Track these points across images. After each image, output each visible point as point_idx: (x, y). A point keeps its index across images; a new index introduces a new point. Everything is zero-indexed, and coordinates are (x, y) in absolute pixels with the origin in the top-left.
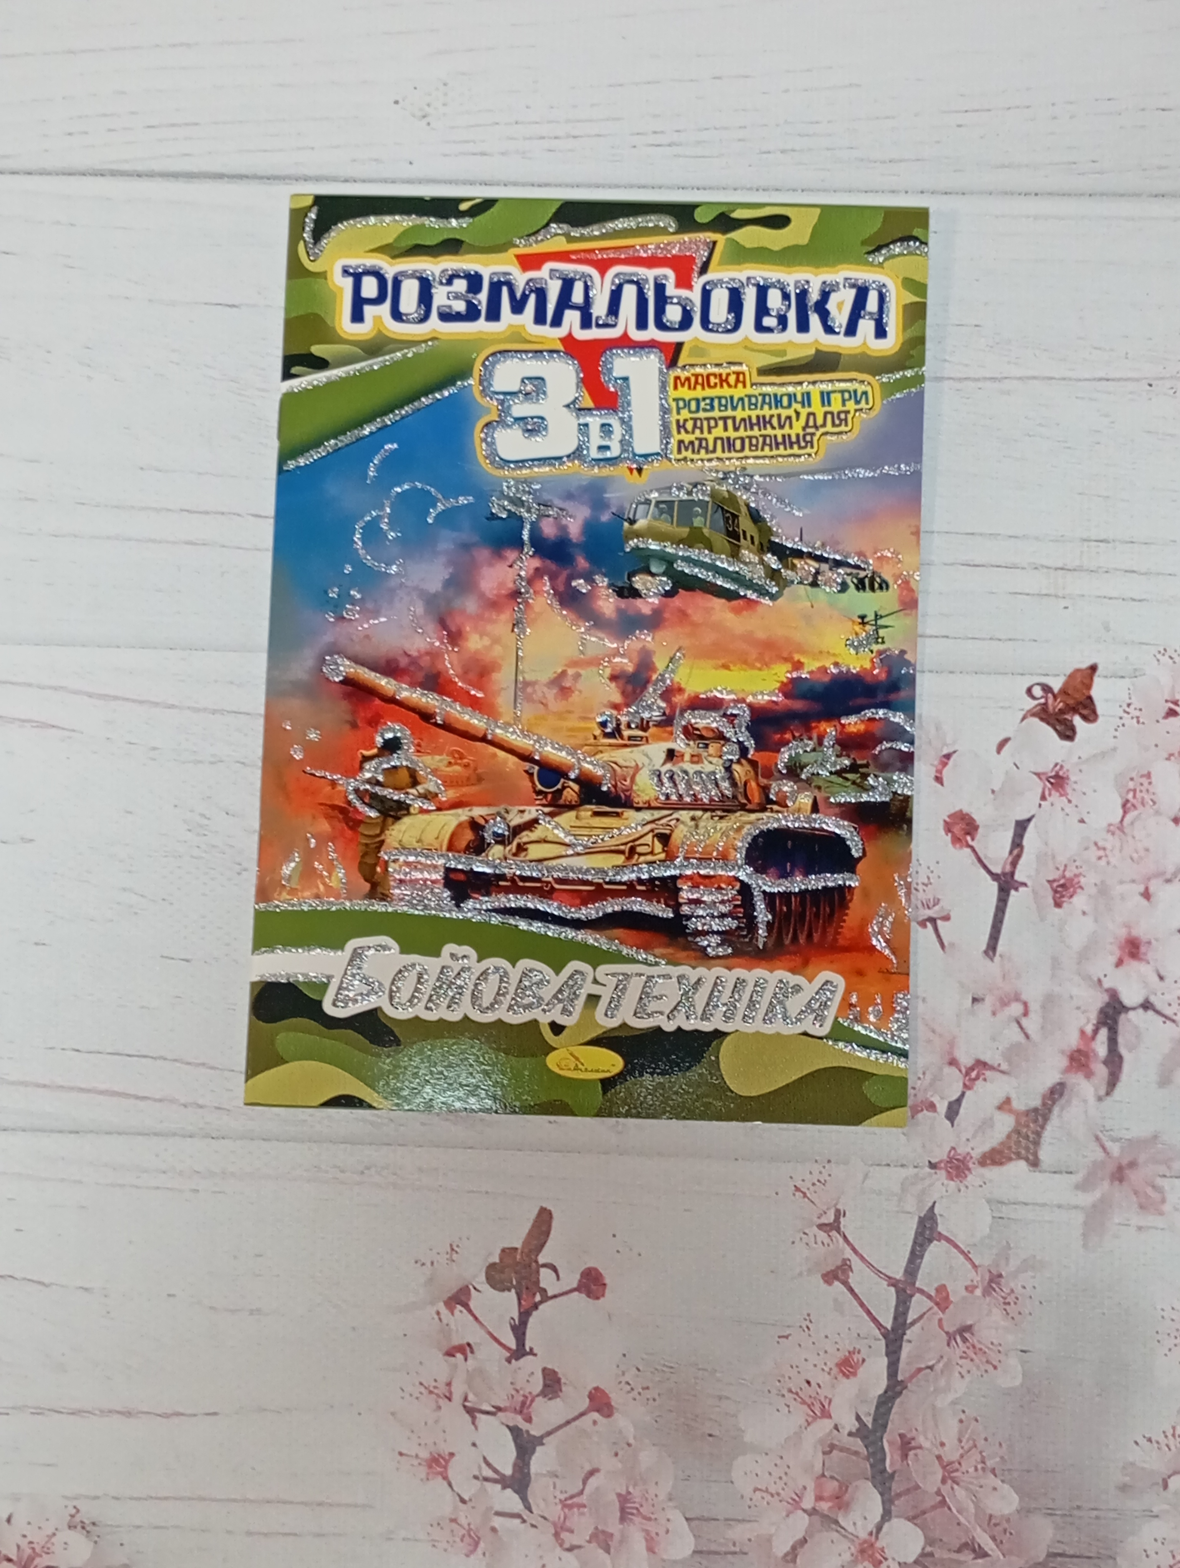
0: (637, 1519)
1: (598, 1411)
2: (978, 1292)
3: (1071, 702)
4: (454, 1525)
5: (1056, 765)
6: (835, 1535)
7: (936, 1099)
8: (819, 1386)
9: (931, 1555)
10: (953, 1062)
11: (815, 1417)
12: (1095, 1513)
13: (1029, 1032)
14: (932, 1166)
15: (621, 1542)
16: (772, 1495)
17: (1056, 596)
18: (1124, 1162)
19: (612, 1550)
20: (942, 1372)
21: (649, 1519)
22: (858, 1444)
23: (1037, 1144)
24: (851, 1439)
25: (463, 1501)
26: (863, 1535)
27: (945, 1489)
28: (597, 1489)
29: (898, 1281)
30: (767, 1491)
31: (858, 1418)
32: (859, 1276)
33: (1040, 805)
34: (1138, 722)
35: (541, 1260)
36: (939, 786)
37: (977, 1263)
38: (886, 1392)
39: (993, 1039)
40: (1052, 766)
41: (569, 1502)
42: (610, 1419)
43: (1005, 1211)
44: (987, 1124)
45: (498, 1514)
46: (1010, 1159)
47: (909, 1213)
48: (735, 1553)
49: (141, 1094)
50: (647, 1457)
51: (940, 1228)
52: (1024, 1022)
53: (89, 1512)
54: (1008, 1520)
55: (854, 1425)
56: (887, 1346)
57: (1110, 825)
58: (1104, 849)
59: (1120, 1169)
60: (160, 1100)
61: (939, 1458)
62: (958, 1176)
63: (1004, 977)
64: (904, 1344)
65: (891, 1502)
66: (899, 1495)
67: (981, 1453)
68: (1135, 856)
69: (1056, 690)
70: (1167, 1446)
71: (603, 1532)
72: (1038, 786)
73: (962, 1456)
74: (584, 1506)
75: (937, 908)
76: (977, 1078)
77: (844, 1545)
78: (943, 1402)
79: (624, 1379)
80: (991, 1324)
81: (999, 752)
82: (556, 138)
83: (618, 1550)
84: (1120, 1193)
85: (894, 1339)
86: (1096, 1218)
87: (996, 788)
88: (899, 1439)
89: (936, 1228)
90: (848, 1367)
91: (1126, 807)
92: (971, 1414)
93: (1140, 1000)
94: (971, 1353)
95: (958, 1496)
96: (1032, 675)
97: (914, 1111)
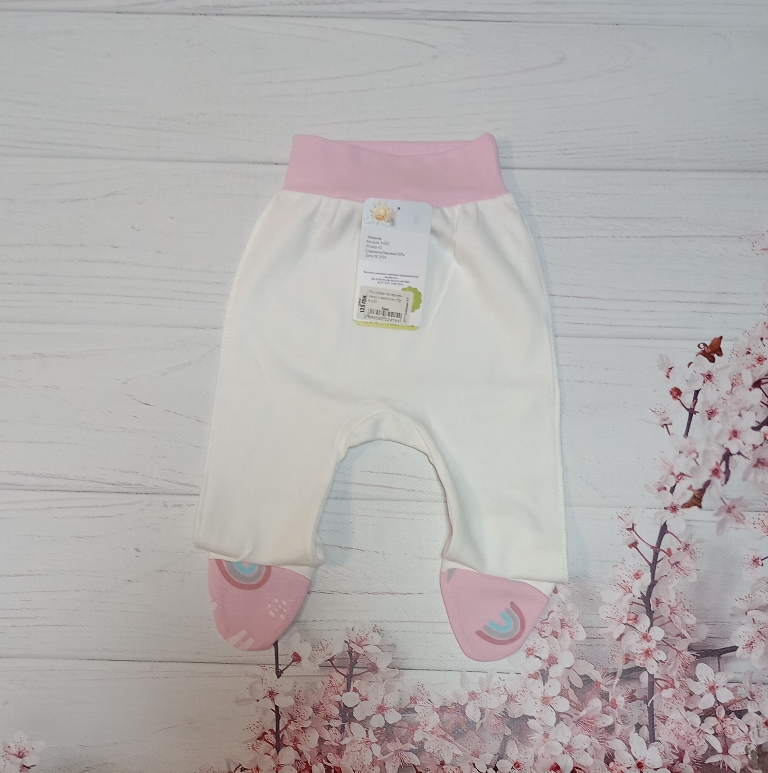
0: (567, 627)
2: (681, 550)
3: (713, 349)
5: (708, 371)
6: (634, 632)
7: (666, 487)
8: (628, 582)
9: (667, 638)
10: (673, 474)
11: (627, 593)
12: (723, 623)
13: (698, 463)
14: (665, 508)
15: (561, 635)
16: (612, 619)
17: (709, 313)
18: (731, 506)
19: (558, 638)
20: (670, 577)
21: (570, 627)
22: (641, 602)
23: (701, 501)
24: (639, 600)
26: (644, 632)
27: (671, 616)
28: (553, 618)
29: (655, 547)
30: (611, 618)
31: (642, 593)
32: (640, 545)
33: (703, 385)
34: (737, 356)
36: (668, 379)
37: (681, 541)
38: (651, 584)
39: (686, 465)
40: (707, 371)
41: (544, 622)
42: (557, 594)
43: (690, 523)
44: (684, 494)
46: (692, 506)
47: (657, 524)
48: (600, 638)
49: (393, 487)
50: (569, 607)
51: (668, 530)
52: (697, 460)
53: (380, 626)
54: (693, 626)
55: (640, 595)
56: (651, 568)
57: (728, 391)
58: (725, 400)
59: (729, 509)
60: (400, 489)
61: (669, 606)
62: (674, 512)
63: (690, 444)
64: (656, 568)
65: (654, 621)
66: (656, 618)
67: (683, 604)
68: (736, 402)
69: (708, 345)
70: (747, 601)
71: (555, 632)
72: (702, 378)
73: (677, 605)
74: (548, 623)
75: (668, 421)
76: (680, 479)
77: (638, 635)
78: (670, 587)
80: (686, 561)
81: (688, 367)
82: (530, 152)
83: (560, 638)
84: (729, 517)
85: (653, 566)
86: (721, 525)
87: (688, 379)
88: (655, 600)
89: (666, 529)
90: (637, 576)
91: (733, 385)
92: (680, 591)
93: (737, 451)
94: (679, 571)
95: (676, 619)
96: (699, 340)
97: (659, 490)
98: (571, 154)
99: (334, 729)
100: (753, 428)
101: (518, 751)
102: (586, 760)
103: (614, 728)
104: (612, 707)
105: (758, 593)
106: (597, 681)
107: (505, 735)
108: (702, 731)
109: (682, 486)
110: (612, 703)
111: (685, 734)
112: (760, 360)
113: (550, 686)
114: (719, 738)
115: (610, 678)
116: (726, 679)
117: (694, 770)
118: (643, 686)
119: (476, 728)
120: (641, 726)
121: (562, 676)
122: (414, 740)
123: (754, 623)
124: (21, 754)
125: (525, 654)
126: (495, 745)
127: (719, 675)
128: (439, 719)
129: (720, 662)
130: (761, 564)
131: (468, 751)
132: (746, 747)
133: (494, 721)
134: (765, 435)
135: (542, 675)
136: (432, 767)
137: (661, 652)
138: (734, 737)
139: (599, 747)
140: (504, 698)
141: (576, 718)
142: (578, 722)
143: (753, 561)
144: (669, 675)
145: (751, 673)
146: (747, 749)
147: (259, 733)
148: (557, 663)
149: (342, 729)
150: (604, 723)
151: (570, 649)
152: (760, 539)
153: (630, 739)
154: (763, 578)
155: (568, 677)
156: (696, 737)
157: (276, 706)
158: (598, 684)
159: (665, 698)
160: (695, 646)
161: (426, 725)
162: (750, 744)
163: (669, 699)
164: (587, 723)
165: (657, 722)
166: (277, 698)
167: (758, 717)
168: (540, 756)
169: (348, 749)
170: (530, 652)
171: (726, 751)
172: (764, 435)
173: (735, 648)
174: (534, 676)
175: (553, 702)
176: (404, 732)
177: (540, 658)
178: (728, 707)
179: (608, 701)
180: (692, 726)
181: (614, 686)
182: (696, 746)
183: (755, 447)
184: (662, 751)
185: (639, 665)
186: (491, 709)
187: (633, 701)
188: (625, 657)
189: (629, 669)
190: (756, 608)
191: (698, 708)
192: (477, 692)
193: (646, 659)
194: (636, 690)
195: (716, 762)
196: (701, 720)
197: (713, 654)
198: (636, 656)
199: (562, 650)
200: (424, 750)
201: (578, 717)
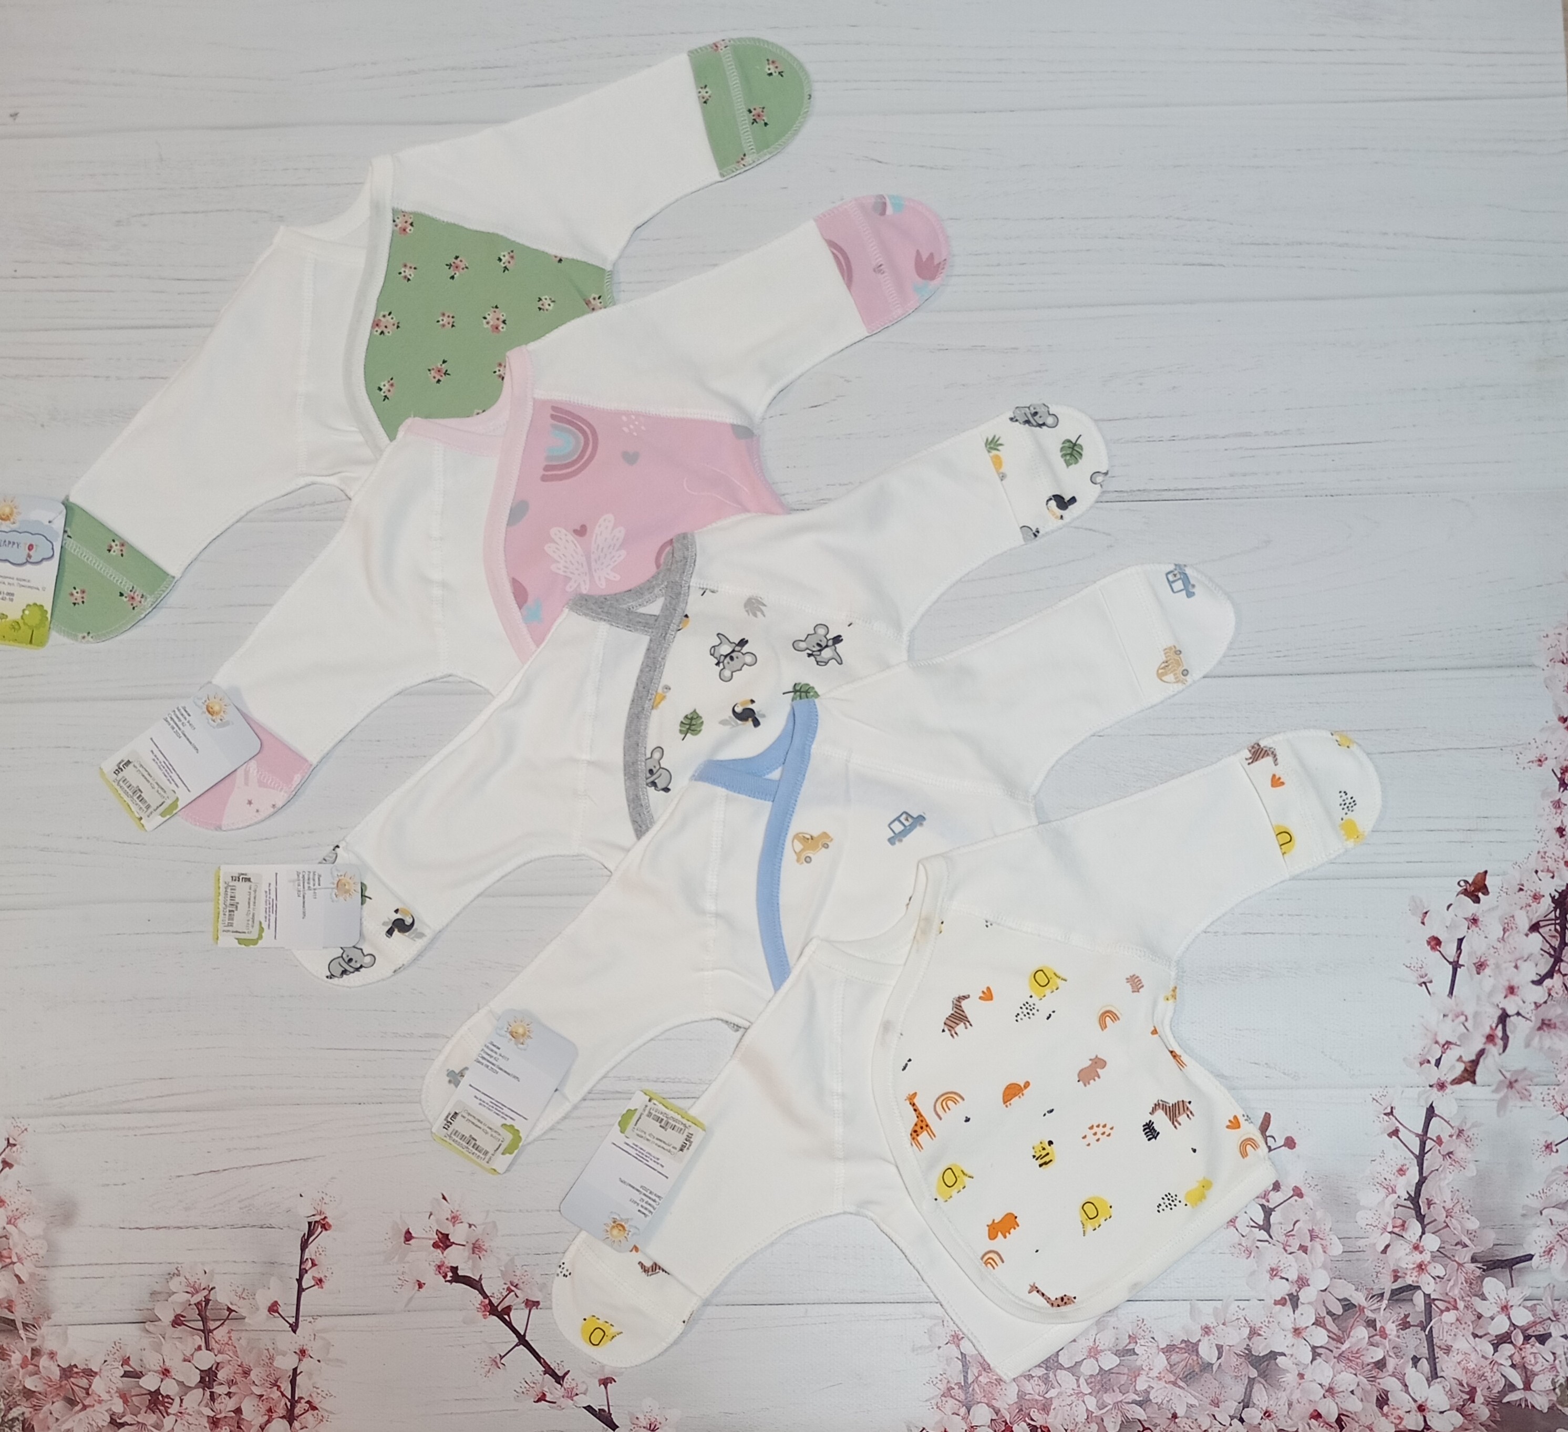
0: (1318, 1240)
1: (1298, 1196)
2: (1454, 1137)
3: (1478, 887)
4: (1240, 1247)
5: (1473, 914)
6: (1402, 1242)
7: (1430, 1059)
9: (1444, 1248)
10: (1437, 1042)
13: (1469, 1028)
14: (1431, 1086)
15: (1311, 1249)
17: (1468, 842)
18: (1513, 1080)
19: (1308, 1252)
21: (1323, 1239)
22: (1408, 1204)
23: (1475, 1074)
25: (1243, 1236)
26: (1414, 1241)
27: (1447, 1220)
28: (1300, 1228)
29: (1421, 1135)
31: (1408, 1193)
32: (1403, 1133)
33: (1467, 931)
34: (1507, 894)
35: (1267, 1134)
36: (1423, 925)
37: (1453, 1125)
39: (1453, 1031)
40: (1471, 914)
41: (1288, 1234)
43: (1462, 1103)
44: (1453, 1067)
45: (1259, 1241)
46: (1464, 1081)
47: (1422, 1106)
50: (1319, 1214)
51: (1436, 1112)
52: (1466, 1024)
54: (1476, 1232)
55: (1407, 1196)
56: (1418, 1162)
57: (1499, 938)
58: (1497, 948)
59: (1511, 1083)
61: (1444, 1207)
62: (1441, 1089)
63: (1457, 1005)
66: (1428, 1224)
68: (1510, 950)
69: (1470, 882)
71: (1303, 1246)
72: (1466, 924)
74: (1293, 1235)
75: (1426, 978)
76: (1447, 1048)
77: (1408, 1245)
78: (1443, 1184)
79: (1307, 1182)
80: (1461, 1151)
81: (1448, 909)
82: (1235, 656)
83: (1311, 1253)
84: (1512, 1093)
85: (1420, 1159)
86: (1502, 1104)
87: (1448, 925)
88: (1426, 1201)
89: (1434, 1111)
90: (1402, 1171)
91: (1505, 930)
92: (1456, 1188)
93: (1516, 1012)
94: (1453, 1163)
95: (1454, 1223)
96: (1460, 876)
97: (1421, 1064)
98: (1284, 656)
99: (1036, 1379)
100: (1533, 982)
101: (1267, 1397)
102: (1353, 1405)
103: (1385, 1363)
104: (1381, 1336)
105: (1554, 1186)
106: (1360, 1306)
107: (1249, 1377)
108: (1496, 1362)
109: (1450, 1056)
110: (1380, 1331)
111: (1474, 1366)
112: (1537, 897)
113: (1302, 1314)
114: (1519, 1370)
115: (1376, 1301)
116: (1522, 1296)
117: (1489, 1411)
118: (1417, 1309)
119: (1212, 1371)
120: (1420, 1359)
121: (1316, 1300)
122: (1137, 1388)
123: (1552, 1224)
124: (652, 1427)
125: (1268, 1275)
126: (1238, 1391)
127: (1511, 1290)
128: (1166, 1362)
129: (1513, 1275)
130: (1554, 1149)
131: (1205, 1399)
132: (1553, 1379)
133: (1234, 1361)
134: (1550, 990)
135: (1290, 1300)
136: (1163, 1422)
137: (1439, 1266)
138: (1536, 1369)
139: (1370, 1387)
140: (1247, 1331)
141: (1337, 1352)
142: (1339, 1357)
144: (1450, 1294)
145: (1552, 1287)
146: (1553, 1382)
147: (943, 1387)
148: (1309, 1285)
149: (1045, 1380)
150: (1372, 1358)
151: (1324, 1267)
152: (1552, 1119)
153: (1406, 1376)
154: (1559, 1168)
155: (1324, 1302)
156: (1489, 1371)
157: (962, 1353)
158: (1362, 1309)
159: (1446, 1323)
160: (1481, 1257)
161: (1150, 1369)
162: (1557, 1376)
163: (1452, 1324)
164: (1350, 1358)
165: (1439, 1353)
166: (962, 1342)
167: (1563, 1342)
168: (1295, 1402)
169: (1055, 1404)
170: (1275, 1273)
171: (1527, 1387)
172: (1547, 991)
173: (1530, 1257)
174: (1282, 1302)
175: (1308, 1334)
176: (1123, 1379)
177: (1287, 1280)
178: (1527, 1330)
179: (1376, 1330)
180: (1483, 1356)
181: (1382, 1309)
182: (1490, 1381)
183: (1537, 1006)
184: (1447, 1389)
185: (1411, 1283)
186: (1230, 1346)
187: (1406, 1328)
188: (1393, 1274)
189: (1401, 1288)
191: (1489, 1334)
192: (1212, 1326)
193: (1419, 1274)
194: (1409, 1314)
195: (1516, 1401)
196: (1494, 1349)
197: (1503, 1265)
198: (1406, 1271)
199: (1313, 1268)
200: (1150, 1400)
201: (1340, 1351)
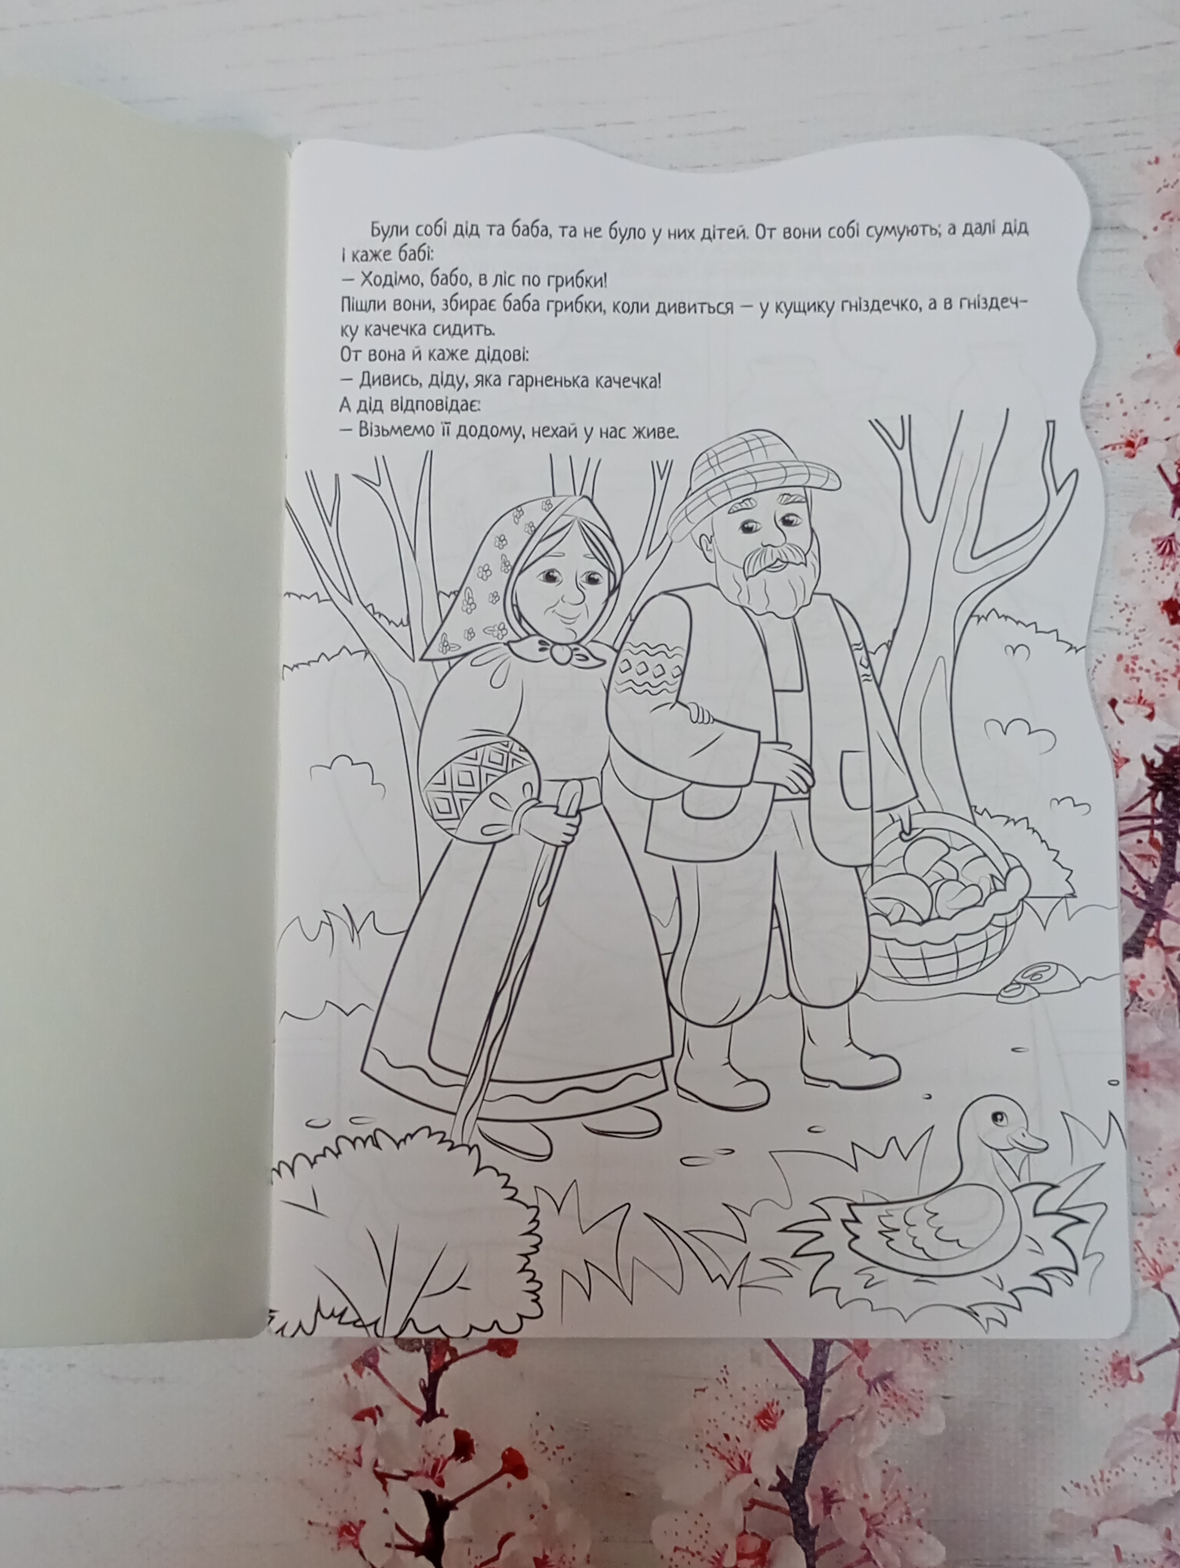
8: (738, 1440)
11: (735, 1473)
16: (693, 1555)
20: (863, 1421)
24: (773, 1493)
30: (687, 1550)
38: (806, 1444)
64: (823, 1393)
65: (816, 1558)
67: (905, 1504)
70: (1096, 1490)
73: (886, 1508)
143: (1109, 1367)
190: (1125, 1512)
